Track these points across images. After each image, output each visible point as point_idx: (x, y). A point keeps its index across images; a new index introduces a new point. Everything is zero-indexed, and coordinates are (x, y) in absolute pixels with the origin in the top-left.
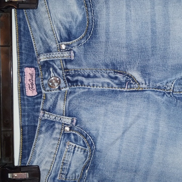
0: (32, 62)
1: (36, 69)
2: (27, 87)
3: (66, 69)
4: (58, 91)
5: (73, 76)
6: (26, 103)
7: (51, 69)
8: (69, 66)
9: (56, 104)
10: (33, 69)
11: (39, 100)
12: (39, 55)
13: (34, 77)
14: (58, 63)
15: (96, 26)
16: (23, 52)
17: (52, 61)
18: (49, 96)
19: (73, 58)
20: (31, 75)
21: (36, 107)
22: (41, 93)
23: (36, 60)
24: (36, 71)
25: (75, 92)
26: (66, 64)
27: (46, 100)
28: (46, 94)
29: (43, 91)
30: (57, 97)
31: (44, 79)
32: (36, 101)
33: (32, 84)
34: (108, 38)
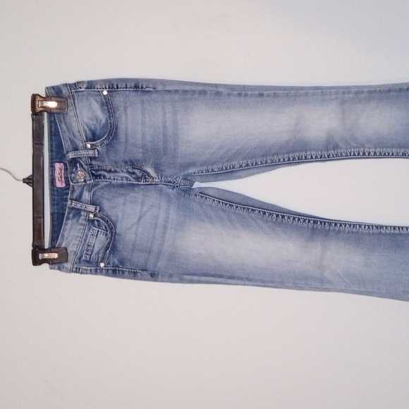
0: (61, 158)
1: (65, 164)
2: (57, 179)
3: (91, 164)
4: (84, 183)
5: (97, 171)
6: (56, 193)
7: (78, 165)
8: (93, 162)
10: (62, 164)
11: (67, 191)
12: (68, 152)
13: (63, 171)
14: (84, 159)
15: (117, 129)
16: (54, 149)
17: (79, 158)
18: (76, 188)
19: (97, 156)
20: (61, 170)
21: (65, 197)
22: (69, 184)
23: (65, 156)
24: (65, 166)
25: (98, 185)
26: (91, 160)
27: (73, 191)
28: (73, 186)
29: (71, 183)
30: (83, 189)
31: (71, 173)
32: (64, 192)
33: (61, 177)
34: (127, 139)
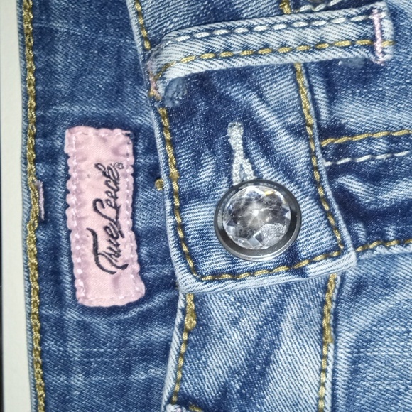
1: (138, 135)
2: (81, 249)
3: (334, 129)
5: (377, 176)
6: (75, 349)
7: (235, 134)
9: (267, 362)
10: (118, 136)
11: (157, 333)
12: (156, 41)
13: (126, 184)
14: (281, 89)
16: (60, 25)
20: (110, 176)
21: (139, 376)
24: (141, 147)
26: (333, 97)
27: (201, 333)
31: (187, 198)
32: (137, 338)
33: (114, 233)
